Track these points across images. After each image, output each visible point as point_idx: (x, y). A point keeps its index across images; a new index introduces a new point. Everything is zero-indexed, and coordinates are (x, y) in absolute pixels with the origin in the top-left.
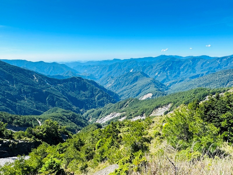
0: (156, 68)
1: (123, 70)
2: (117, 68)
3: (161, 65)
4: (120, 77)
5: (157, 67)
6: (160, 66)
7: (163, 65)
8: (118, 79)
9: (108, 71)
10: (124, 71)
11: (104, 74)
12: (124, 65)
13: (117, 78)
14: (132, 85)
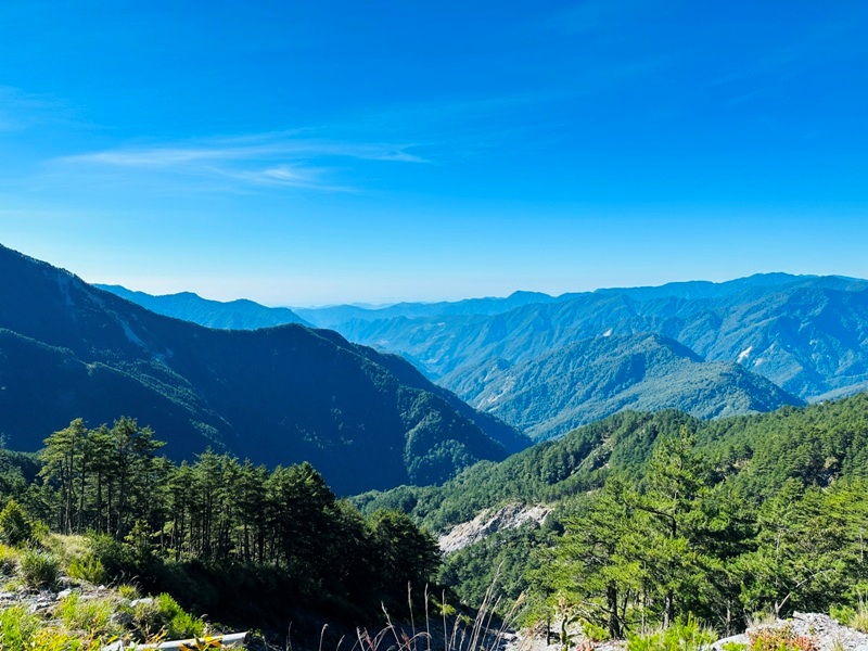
0: (736, 325)
1: (560, 336)
2: (531, 328)
3: (764, 311)
4: (542, 364)
5: (747, 320)
6: (760, 314)
7: (777, 312)
8: (535, 371)
9: (485, 344)
10: (563, 339)
11: (465, 357)
12: (563, 314)
13: (528, 368)
14: (610, 401)
